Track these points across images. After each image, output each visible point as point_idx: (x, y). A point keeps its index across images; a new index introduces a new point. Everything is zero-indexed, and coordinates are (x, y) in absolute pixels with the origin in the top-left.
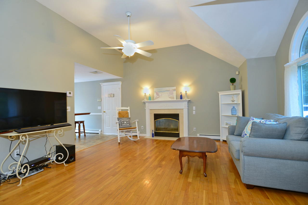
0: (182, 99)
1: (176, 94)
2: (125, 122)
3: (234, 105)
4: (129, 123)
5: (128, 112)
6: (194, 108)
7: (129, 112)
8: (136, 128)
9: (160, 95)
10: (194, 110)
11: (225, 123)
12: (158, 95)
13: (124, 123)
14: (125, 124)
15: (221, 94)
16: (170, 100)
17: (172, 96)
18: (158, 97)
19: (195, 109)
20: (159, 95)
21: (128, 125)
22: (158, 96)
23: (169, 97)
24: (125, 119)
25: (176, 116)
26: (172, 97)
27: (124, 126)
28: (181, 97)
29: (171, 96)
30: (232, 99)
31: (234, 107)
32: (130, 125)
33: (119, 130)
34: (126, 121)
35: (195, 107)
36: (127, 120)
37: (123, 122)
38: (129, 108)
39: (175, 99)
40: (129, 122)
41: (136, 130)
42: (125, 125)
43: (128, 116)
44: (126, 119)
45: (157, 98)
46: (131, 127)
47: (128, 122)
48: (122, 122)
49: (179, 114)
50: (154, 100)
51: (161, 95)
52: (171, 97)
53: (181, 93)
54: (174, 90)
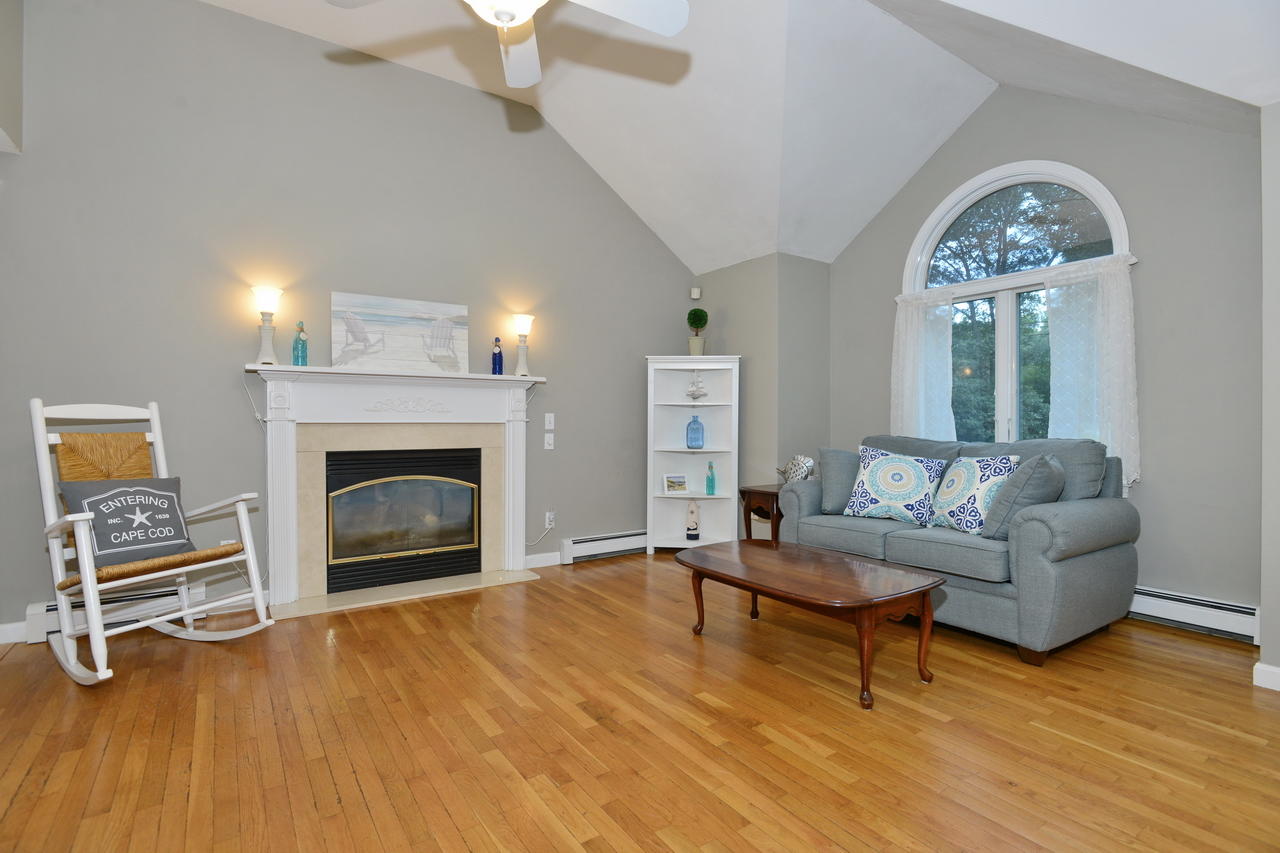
0: (501, 373)
1: (466, 343)
2: (139, 518)
3: (695, 412)
4: (173, 521)
5: (149, 437)
6: (550, 420)
7: (155, 436)
8: (240, 550)
9: (372, 338)
10: (550, 431)
11: (665, 480)
12: (356, 339)
13: (128, 525)
14: (139, 534)
15: (655, 364)
16: (435, 370)
17: (445, 353)
18: (363, 353)
19: (552, 427)
20: (365, 340)
21: (167, 538)
22: (360, 346)
23: (429, 356)
24: (136, 493)
25: (464, 463)
26: (449, 357)
27: (126, 543)
28: (497, 363)
29: (442, 352)
30: (692, 389)
31: (695, 420)
32: (179, 534)
33: (100, 580)
34: (144, 508)
35: (552, 415)
36: (155, 496)
37: (118, 512)
38: (152, 412)
39: (464, 372)
40: (171, 509)
41: (243, 564)
42: (136, 541)
43: (149, 466)
44: (145, 493)
45: (355, 358)
46: (194, 549)
47: (163, 511)
48: (112, 515)
49: (478, 450)
50: (331, 364)
51: (382, 340)
52: (444, 357)
53: (497, 340)
54: (459, 322)
